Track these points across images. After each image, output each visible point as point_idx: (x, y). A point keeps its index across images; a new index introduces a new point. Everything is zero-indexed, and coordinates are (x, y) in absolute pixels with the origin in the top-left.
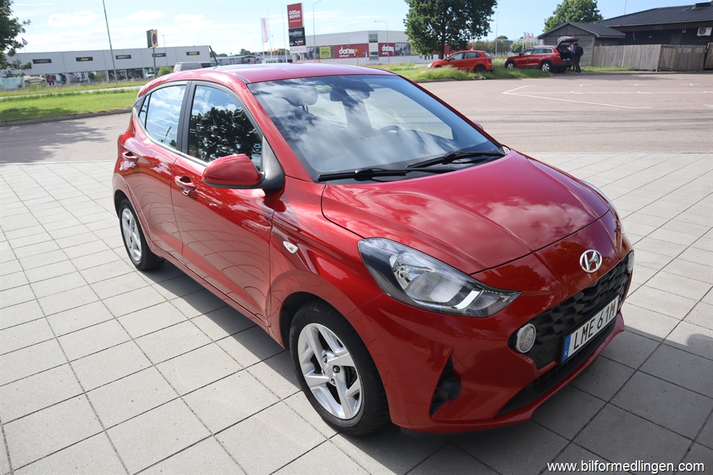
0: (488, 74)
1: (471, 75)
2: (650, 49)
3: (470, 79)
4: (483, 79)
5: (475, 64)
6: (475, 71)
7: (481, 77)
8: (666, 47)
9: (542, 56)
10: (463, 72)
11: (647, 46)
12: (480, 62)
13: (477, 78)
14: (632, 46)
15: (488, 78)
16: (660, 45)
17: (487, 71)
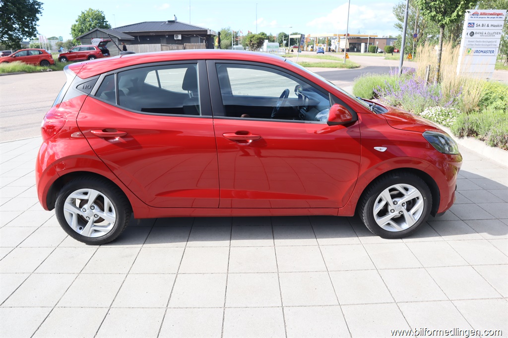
0: (52, 67)
1: (39, 68)
2: (154, 46)
3: (40, 71)
4: (50, 71)
5: (40, 60)
6: (41, 64)
7: (48, 70)
8: (164, 46)
9: (88, 53)
10: (32, 66)
11: (152, 45)
12: (43, 58)
13: (45, 71)
14: (143, 45)
15: (54, 70)
16: (160, 45)
17: (52, 64)
